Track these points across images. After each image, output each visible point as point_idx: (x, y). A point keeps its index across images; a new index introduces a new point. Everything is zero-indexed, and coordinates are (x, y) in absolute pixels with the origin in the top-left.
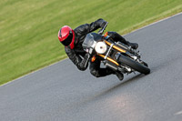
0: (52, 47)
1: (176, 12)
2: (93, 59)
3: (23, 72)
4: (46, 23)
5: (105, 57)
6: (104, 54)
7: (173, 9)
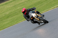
0: (15, 19)
1: (55, 8)
2: (32, 18)
3: (6, 27)
4: (13, 11)
5: (35, 18)
6: (35, 17)
7: (54, 7)
